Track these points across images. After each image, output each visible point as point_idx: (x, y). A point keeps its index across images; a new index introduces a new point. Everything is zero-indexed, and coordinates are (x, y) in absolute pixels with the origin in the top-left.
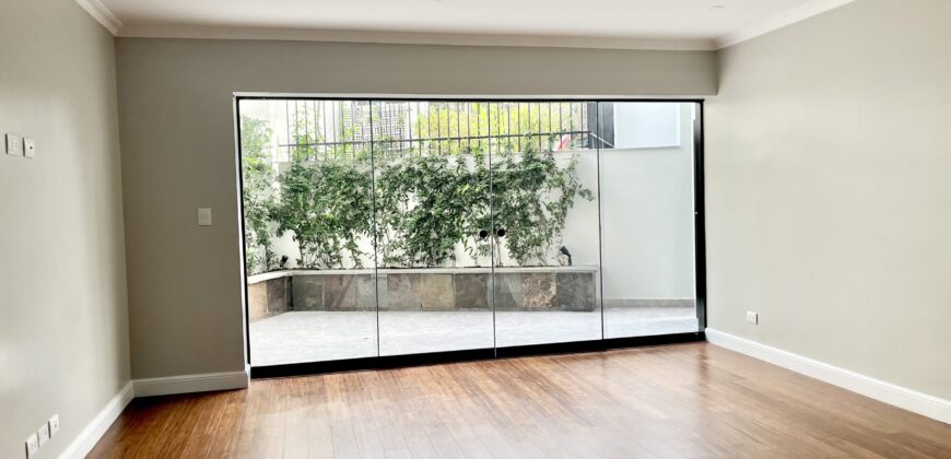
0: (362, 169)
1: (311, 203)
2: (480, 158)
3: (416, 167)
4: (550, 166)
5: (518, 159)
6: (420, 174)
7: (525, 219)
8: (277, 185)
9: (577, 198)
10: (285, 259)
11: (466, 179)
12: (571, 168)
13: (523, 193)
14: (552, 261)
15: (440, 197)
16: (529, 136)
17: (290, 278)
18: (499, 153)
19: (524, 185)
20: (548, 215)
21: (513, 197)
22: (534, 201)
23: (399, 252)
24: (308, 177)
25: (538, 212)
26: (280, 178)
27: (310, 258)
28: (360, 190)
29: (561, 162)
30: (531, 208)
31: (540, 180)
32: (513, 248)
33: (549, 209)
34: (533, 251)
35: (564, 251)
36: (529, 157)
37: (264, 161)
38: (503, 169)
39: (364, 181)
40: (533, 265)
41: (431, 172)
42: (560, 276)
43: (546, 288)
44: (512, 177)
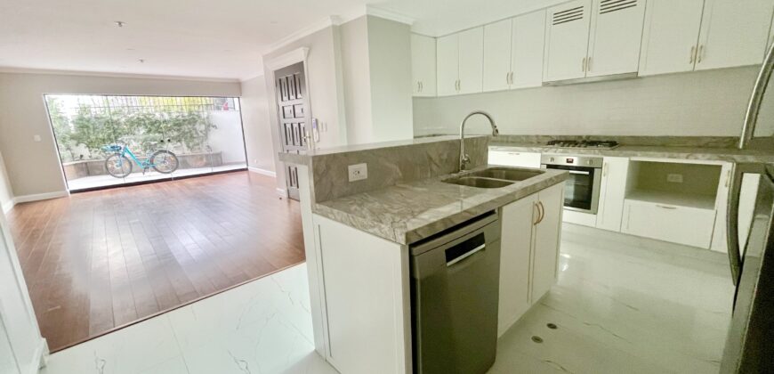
0: (115, 118)
1: (92, 132)
2: (170, 114)
3: (142, 117)
4: (199, 117)
5: (186, 114)
6: (143, 120)
7: (192, 137)
8: (71, 125)
9: (211, 128)
10: (82, 156)
11: (165, 121)
12: (208, 118)
13: (189, 126)
14: (205, 152)
15: (153, 128)
16: (190, 105)
17: (86, 163)
18: (178, 112)
19: (189, 123)
20: (201, 134)
21: (186, 128)
22: (195, 129)
23: (137, 151)
24: (88, 121)
25: (197, 133)
26: (73, 122)
27: (94, 155)
28: (116, 126)
29: (204, 115)
30: (194, 132)
31: (196, 122)
32: (188, 147)
33: (201, 132)
34: (196, 147)
35: (208, 146)
36: (190, 113)
37: (63, 115)
38: (180, 118)
39: (118, 123)
40: (197, 152)
41: (148, 119)
42: (207, 156)
43: (201, 159)
44: (184, 121)
